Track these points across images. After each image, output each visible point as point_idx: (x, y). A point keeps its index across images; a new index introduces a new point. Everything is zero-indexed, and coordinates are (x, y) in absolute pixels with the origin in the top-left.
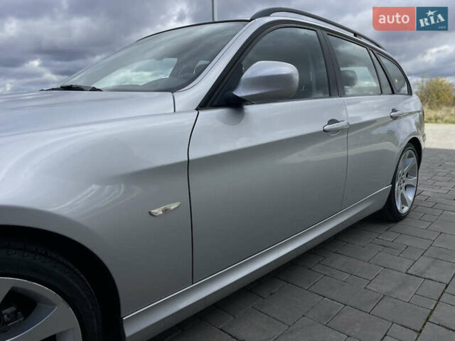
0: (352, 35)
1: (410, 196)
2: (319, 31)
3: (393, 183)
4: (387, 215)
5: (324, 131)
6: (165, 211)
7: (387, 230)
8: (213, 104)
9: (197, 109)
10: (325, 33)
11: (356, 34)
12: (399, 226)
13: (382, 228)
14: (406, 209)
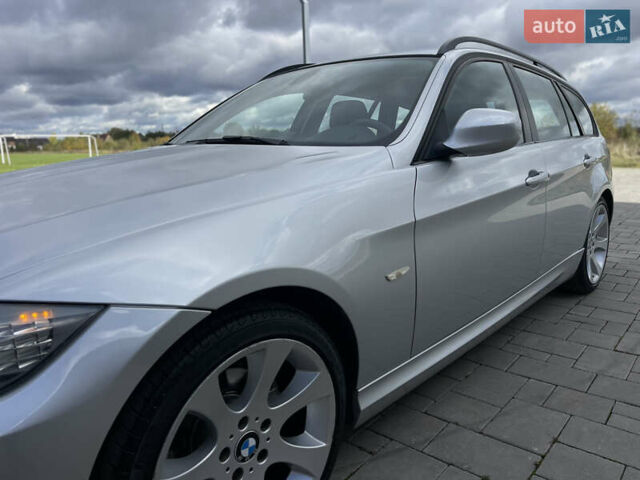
0: (531, 64)
1: (600, 262)
2: (505, 63)
3: (585, 246)
4: (576, 286)
5: (527, 184)
6: (399, 276)
7: (578, 304)
8: (426, 157)
9: (412, 164)
10: (511, 65)
11: (535, 63)
12: (590, 299)
13: (572, 302)
14: (596, 278)
